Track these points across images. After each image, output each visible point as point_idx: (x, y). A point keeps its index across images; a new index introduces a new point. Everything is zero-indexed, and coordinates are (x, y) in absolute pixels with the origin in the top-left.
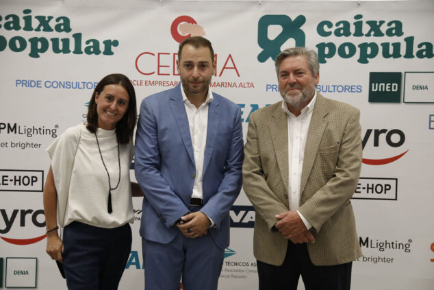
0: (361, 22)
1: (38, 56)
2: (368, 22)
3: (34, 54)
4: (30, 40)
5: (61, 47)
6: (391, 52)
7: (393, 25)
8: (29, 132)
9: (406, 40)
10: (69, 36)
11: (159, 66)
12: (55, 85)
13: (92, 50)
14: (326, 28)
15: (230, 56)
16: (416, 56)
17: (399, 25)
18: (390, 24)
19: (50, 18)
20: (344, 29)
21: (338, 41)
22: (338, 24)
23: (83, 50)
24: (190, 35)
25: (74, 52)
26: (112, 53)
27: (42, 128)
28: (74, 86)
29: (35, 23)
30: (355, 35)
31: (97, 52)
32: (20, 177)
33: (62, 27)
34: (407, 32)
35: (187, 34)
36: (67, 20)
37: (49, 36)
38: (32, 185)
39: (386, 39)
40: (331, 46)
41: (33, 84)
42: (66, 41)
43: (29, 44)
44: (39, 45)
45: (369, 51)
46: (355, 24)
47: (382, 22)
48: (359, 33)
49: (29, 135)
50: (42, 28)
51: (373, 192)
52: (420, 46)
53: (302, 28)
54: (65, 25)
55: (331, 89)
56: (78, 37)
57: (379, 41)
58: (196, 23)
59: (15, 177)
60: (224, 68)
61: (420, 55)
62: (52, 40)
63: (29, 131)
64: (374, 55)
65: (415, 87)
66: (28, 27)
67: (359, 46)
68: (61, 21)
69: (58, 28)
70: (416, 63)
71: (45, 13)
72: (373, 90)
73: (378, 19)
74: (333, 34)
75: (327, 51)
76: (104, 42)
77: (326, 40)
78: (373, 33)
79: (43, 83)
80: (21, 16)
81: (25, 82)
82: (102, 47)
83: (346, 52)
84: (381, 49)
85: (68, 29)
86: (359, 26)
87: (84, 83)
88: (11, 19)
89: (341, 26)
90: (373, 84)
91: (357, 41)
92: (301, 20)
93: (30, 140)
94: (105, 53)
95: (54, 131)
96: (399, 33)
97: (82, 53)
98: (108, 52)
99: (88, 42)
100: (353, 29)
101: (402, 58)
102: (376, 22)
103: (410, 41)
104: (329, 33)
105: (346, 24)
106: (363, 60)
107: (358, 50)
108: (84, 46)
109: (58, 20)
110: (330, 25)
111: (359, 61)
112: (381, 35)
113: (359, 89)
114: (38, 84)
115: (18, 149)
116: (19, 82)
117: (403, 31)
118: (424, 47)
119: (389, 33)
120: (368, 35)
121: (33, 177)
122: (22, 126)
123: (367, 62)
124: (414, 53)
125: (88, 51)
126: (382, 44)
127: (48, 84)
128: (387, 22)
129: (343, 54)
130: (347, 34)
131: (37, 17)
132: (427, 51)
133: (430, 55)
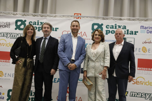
1: (40, 31)
2: (118, 26)
4: (38, 27)
7: (124, 27)
13: (52, 30)
14: (108, 27)
15: (85, 32)
17: (125, 27)
18: (123, 26)
20: (112, 27)
22: (111, 26)
26: (57, 31)
29: (40, 24)
30: (115, 28)
34: (127, 28)
40: (109, 31)
43: (38, 28)
44: (40, 29)
47: (121, 26)
52: (130, 32)
53: (102, 26)
55: (109, 41)
60: (83, 35)
61: (130, 34)
65: (129, 41)
66: (38, 24)
71: (42, 21)
73: (120, 25)
75: (108, 32)
76: (55, 28)
78: (119, 28)
80: (37, 22)
86: (116, 26)
88: (34, 23)
89: (112, 26)
92: (102, 25)
94: (55, 31)
98: (56, 30)
103: (128, 30)
104: (109, 28)
105: (113, 26)
110: (109, 26)
114: (39, 37)
118: (131, 32)
124: (129, 33)
128: (122, 26)
129: (112, 33)
130: (113, 28)
131: (40, 22)
132: (132, 33)
133: (132, 34)
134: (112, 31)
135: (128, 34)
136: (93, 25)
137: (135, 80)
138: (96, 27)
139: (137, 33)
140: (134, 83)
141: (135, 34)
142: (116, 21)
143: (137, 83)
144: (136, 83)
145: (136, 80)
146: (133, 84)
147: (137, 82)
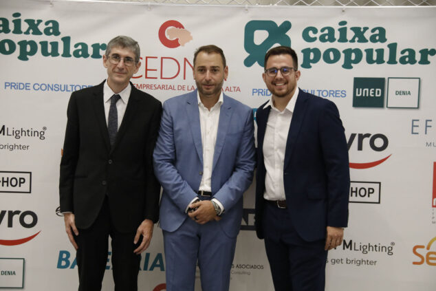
0: (346, 28)
1: (27, 59)
2: (352, 29)
3: (23, 57)
4: (19, 43)
5: (50, 51)
6: (375, 58)
7: (377, 32)
8: (17, 134)
9: (389, 46)
10: (58, 39)
11: (147, 70)
12: (43, 87)
13: (80, 53)
14: (311, 34)
16: (399, 62)
17: (382, 31)
18: (373, 31)
19: (40, 21)
20: (329, 35)
21: (323, 47)
22: (323, 30)
23: (71, 53)
24: (177, 39)
25: (63, 56)
26: (100, 57)
27: (30, 130)
28: (63, 89)
29: (24, 26)
30: (340, 41)
31: (85, 55)
32: (8, 178)
33: (51, 31)
35: (174, 39)
36: (56, 24)
37: (38, 39)
38: (20, 186)
39: (370, 45)
40: (316, 51)
41: (22, 86)
42: (55, 45)
43: (18, 47)
44: (28, 48)
45: (353, 57)
46: (339, 30)
47: (366, 29)
48: (343, 39)
49: (17, 137)
50: (31, 31)
51: (356, 196)
52: (403, 52)
53: (288, 33)
54: (54, 28)
56: (66, 40)
57: (363, 47)
58: (183, 28)
59: (3, 178)
61: (403, 61)
62: (40, 43)
63: (17, 132)
64: (358, 60)
65: (398, 93)
66: (18, 30)
67: (344, 52)
68: (51, 25)
69: (47, 32)
70: (399, 69)
72: (357, 95)
73: (362, 26)
74: (318, 39)
75: (312, 56)
76: (93, 46)
77: (312, 45)
78: (357, 39)
79: (31, 86)
80: (11, 19)
81: (13, 85)
82: (90, 51)
83: (330, 57)
84: (364, 54)
85: (57, 33)
86: (343, 32)
87: (72, 86)
88: (1, 22)
90: (357, 90)
91: (341, 47)
92: (287, 26)
93: (18, 142)
94: (93, 57)
95: (42, 133)
96: (383, 39)
97: (70, 56)
98: (96, 55)
99: (76, 46)
100: (337, 35)
101: (386, 63)
102: (360, 28)
103: (393, 47)
104: (315, 39)
105: (331, 30)
106: (347, 65)
107: (343, 56)
108: (72, 49)
109: (47, 23)
110: (315, 31)
111: (344, 66)
112: (365, 41)
113: (344, 94)
114: (26, 86)
115: (7, 151)
116: (7, 84)
117: (386, 37)
118: (407, 53)
119: (373, 39)
120: (353, 41)
121: (20, 179)
122: (10, 127)
123: (351, 67)
124: (398, 59)
125: (76, 54)
126: (366, 50)
127: (37, 87)
128: (371, 28)
129: (327, 60)
130: (332, 39)
131: (27, 21)
132: (410, 57)
133: (412, 61)
134: (327, 52)
135: (392, 61)
136: (251, 27)
137: (423, 247)
138: (260, 37)
139: (430, 58)
140: (419, 260)
141: (424, 61)
142: (344, 7)
143: (431, 261)
144: (428, 258)
145: (428, 248)
146: (414, 263)
147: (431, 256)
